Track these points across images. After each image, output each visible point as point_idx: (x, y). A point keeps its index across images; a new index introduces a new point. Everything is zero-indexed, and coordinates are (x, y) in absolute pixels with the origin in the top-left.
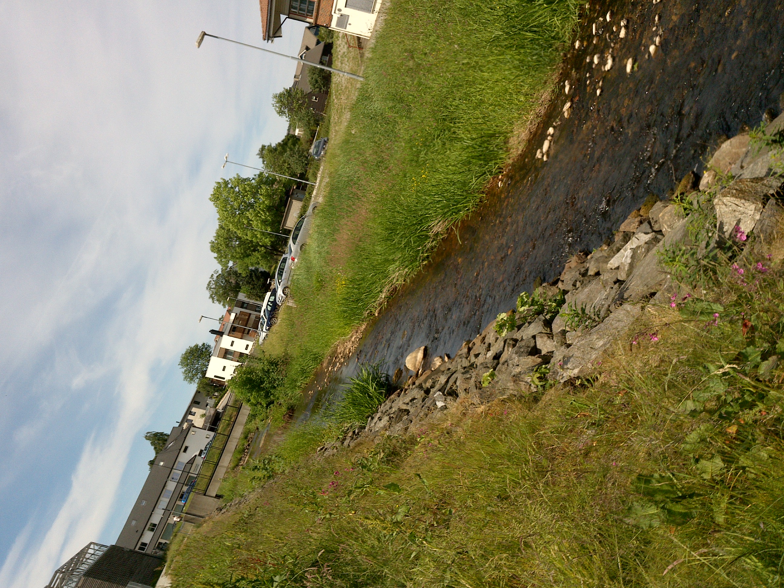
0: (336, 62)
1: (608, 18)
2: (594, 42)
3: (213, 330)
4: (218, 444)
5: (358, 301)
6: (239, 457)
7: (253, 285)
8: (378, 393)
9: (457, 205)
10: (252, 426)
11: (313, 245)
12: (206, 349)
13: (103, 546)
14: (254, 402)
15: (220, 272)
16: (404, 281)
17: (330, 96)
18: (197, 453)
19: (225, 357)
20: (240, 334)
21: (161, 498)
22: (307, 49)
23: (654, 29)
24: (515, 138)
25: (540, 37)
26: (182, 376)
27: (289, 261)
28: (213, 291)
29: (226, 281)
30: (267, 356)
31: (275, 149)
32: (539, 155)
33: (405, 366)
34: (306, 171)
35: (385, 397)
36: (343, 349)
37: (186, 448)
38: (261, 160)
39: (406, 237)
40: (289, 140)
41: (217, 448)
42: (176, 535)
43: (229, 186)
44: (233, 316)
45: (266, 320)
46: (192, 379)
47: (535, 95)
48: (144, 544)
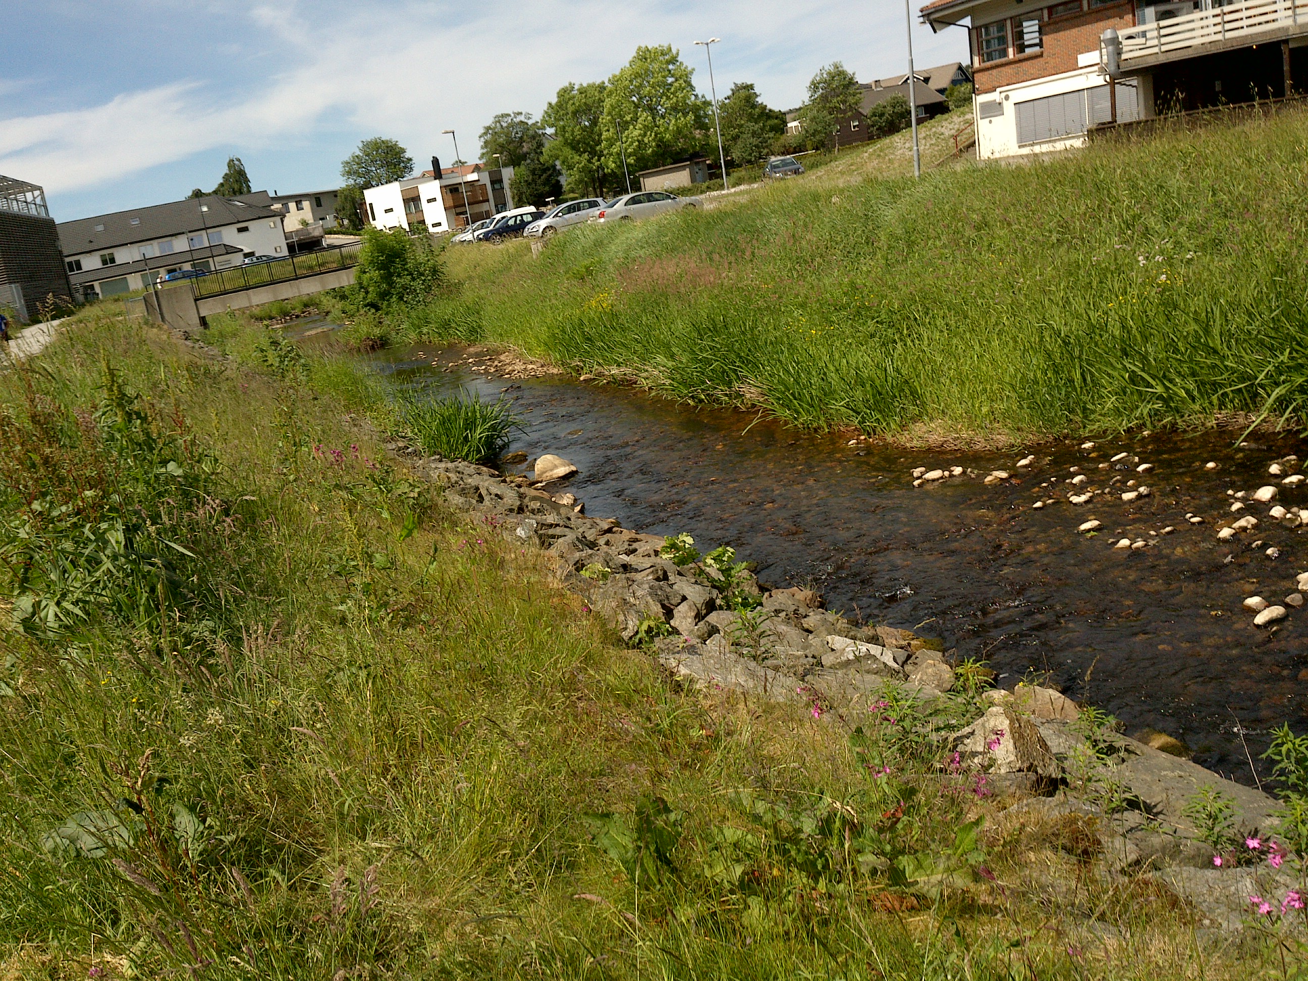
0: (924, 129)
1: (1141, 468)
2: (1101, 466)
3: (437, 160)
4: (278, 271)
5: (589, 339)
6: (274, 313)
7: (533, 180)
8: (478, 447)
9: (795, 399)
10: (328, 303)
11: (637, 231)
12: (405, 167)
13: (45, 207)
14: (365, 283)
15: (530, 122)
16: (650, 388)
17: (868, 144)
18: (247, 250)
19: (406, 201)
20: (450, 203)
21: (155, 242)
22: (926, 80)
23: (1152, 533)
24: (925, 429)
25: (1079, 389)
26: (347, 157)
27: (596, 211)
28: (496, 127)
29: (521, 138)
30: (441, 259)
31: (754, 106)
32: (917, 472)
33: (535, 460)
34: (740, 166)
35: (477, 460)
36: (508, 361)
37: (245, 229)
38: (730, 93)
39: (714, 355)
40: (776, 118)
41: (271, 274)
42: (116, 300)
43: (671, 67)
44: (473, 177)
45: (491, 228)
46: (349, 173)
47: (996, 425)
48: (79, 267)
